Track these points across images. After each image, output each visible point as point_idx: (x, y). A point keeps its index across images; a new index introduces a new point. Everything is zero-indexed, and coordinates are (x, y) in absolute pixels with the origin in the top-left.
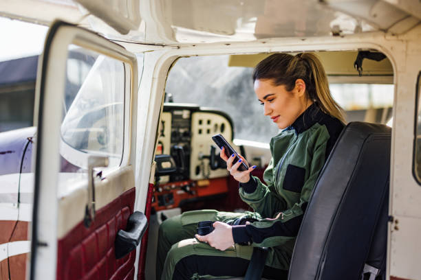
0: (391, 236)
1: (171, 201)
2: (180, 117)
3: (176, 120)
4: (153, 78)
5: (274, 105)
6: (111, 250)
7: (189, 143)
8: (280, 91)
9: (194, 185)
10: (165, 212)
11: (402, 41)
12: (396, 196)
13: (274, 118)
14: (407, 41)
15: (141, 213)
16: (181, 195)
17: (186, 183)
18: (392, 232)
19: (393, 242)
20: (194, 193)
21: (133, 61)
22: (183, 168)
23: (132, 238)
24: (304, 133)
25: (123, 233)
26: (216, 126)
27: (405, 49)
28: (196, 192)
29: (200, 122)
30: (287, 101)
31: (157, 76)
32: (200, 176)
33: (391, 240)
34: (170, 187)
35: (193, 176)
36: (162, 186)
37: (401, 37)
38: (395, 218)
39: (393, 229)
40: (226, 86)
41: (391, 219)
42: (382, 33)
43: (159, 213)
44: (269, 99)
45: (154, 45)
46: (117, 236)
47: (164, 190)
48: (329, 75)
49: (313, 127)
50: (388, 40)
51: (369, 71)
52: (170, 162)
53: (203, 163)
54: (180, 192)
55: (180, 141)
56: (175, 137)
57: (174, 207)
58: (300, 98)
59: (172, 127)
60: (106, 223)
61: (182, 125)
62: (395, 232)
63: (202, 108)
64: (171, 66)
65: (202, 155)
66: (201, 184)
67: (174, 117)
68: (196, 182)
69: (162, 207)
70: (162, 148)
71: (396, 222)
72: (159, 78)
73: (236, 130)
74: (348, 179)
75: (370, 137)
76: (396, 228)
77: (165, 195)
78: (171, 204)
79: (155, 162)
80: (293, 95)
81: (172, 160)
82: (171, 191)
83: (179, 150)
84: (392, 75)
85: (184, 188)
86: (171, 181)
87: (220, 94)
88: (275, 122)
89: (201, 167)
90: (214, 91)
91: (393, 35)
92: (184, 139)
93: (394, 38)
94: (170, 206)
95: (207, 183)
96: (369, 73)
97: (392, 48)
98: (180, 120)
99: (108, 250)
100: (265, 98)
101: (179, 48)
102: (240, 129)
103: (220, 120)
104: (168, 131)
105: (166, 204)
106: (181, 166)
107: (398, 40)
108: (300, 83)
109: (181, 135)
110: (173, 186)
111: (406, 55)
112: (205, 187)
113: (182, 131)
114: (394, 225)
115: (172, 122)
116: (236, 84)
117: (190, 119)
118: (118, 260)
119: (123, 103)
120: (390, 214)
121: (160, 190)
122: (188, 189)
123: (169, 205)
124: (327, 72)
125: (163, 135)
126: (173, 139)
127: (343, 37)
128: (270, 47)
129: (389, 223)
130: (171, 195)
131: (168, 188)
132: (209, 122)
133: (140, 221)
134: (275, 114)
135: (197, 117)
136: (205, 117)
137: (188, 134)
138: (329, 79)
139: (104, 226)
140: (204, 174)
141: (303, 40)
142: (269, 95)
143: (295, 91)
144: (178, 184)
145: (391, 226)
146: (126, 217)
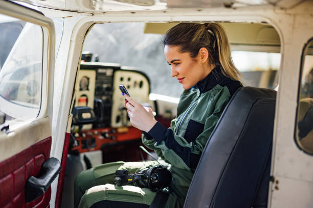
0: (272, 194)
1: (93, 145)
2: (104, 74)
3: (100, 77)
4: (71, 41)
5: (179, 69)
6: (18, 196)
7: (112, 96)
8: (186, 57)
9: (114, 131)
10: (88, 154)
11: (290, 14)
12: (278, 158)
13: (179, 79)
14: (294, 15)
15: (56, 159)
16: (101, 140)
17: (106, 130)
18: (272, 191)
19: (273, 200)
20: (114, 138)
21: (50, 25)
22: (102, 119)
23: (42, 184)
24: (206, 93)
25: (33, 180)
26: (135, 83)
27: (292, 22)
28: (116, 137)
29: (122, 79)
30: (191, 66)
31: (74, 39)
32: (119, 124)
33: (271, 198)
34: (93, 133)
35: (114, 124)
36: (86, 132)
37: (289, 11)
38: (276, 179)
39: (273, 188)
40: (145, 50)
41: (272, 179)
42: (271, 6)
43: (82, 155)
44: (175, 63)
45: (70, 11)
46: (27, 182)
47: (87, 136)
48: (233, 44)
49: (215, 88)
50: (277, 14)
51: (264, 42)
52: (91, 113)
53: (122, 114)
54: (101, 137)
55: (103, 94)
56: (99, 91)
57: (96, 150)
58: (203, 64)
59: (96, 83)
60: (12, 173)
61: (105, 81)
62: (275, 192)
63: (123, 68)
64: (88, 31)
65: (121, 107)
66: (120, 130)
67: (98, 74)
68: (116, 129)
69: (85, 150)
70: (87, 101)
71: (277, 182)
72: (77, 41)
73: (152, 87)
74: (237, 138)
75: (258, 101)
76: (277, 188)
77: (89, 140)
78: (94, 147)
79: (72, 115)
80: (196, 61)
81: (92, 112)
82: (94, 136)
83: (99, 103)
84: (279, 46)
85: (103, 135)
86: (94, 128)
87: (140, 55)
88: (181, 82)
89: (121, 117)
90: (136, 53)
91: (282, 9)
92: (106, 93)
93: (283, 11)
94: (93, 149)
95: (125, 130)
96: (264, 44)
97: (280, 21)
98: (103, 77)
99: (15, 196)
100: (172, 62)
101: (93, 14)
102: (156, 85)
103: (139, 78)
104: (92, 86)
105: (88, 147)
106: (100, 117)
107: (287, 14)
108: (204, 51)
109: (104, 90)
110: (96, 132)
111: (293, 28)
112: (124, 133)
113: (105, 86)
114: (274, 185)
115: (97, 79)
116: (154, 48)
117: (113, 77)
118: (28, 204)
119: (41, 62)
120: (271, 174)
121: (84, 135)
122: (107, 135)
123: (92, 147)
124: (230, 41)
125: (88, 89)
126: (97, 93)
127: (235, 9)
128: (171, 16)
129: (271, 183)
130: (93, 140)
131: (90, 133)
132: (129, 79)
133: (53, 167)
134: (181, 77)
135: (118, 75)
136: (126, 75)
137: (111, 89)
138: (232, 47)
139: (10, 176)
140: (123, 123)
141: (199, 11)
142: (175, 60)
143: (199, 58)
144: (100, 130)
145: (272, 185)
146: (40, 163)
